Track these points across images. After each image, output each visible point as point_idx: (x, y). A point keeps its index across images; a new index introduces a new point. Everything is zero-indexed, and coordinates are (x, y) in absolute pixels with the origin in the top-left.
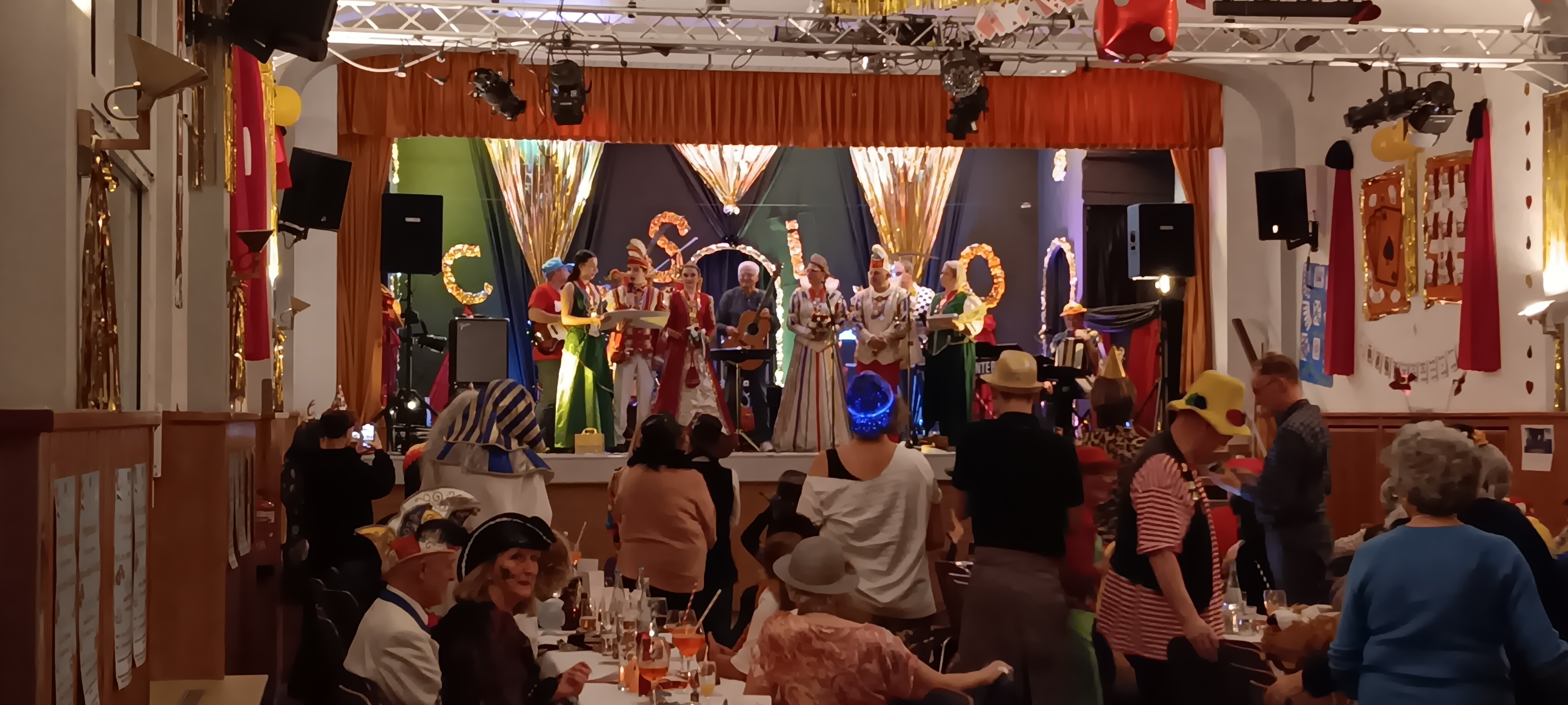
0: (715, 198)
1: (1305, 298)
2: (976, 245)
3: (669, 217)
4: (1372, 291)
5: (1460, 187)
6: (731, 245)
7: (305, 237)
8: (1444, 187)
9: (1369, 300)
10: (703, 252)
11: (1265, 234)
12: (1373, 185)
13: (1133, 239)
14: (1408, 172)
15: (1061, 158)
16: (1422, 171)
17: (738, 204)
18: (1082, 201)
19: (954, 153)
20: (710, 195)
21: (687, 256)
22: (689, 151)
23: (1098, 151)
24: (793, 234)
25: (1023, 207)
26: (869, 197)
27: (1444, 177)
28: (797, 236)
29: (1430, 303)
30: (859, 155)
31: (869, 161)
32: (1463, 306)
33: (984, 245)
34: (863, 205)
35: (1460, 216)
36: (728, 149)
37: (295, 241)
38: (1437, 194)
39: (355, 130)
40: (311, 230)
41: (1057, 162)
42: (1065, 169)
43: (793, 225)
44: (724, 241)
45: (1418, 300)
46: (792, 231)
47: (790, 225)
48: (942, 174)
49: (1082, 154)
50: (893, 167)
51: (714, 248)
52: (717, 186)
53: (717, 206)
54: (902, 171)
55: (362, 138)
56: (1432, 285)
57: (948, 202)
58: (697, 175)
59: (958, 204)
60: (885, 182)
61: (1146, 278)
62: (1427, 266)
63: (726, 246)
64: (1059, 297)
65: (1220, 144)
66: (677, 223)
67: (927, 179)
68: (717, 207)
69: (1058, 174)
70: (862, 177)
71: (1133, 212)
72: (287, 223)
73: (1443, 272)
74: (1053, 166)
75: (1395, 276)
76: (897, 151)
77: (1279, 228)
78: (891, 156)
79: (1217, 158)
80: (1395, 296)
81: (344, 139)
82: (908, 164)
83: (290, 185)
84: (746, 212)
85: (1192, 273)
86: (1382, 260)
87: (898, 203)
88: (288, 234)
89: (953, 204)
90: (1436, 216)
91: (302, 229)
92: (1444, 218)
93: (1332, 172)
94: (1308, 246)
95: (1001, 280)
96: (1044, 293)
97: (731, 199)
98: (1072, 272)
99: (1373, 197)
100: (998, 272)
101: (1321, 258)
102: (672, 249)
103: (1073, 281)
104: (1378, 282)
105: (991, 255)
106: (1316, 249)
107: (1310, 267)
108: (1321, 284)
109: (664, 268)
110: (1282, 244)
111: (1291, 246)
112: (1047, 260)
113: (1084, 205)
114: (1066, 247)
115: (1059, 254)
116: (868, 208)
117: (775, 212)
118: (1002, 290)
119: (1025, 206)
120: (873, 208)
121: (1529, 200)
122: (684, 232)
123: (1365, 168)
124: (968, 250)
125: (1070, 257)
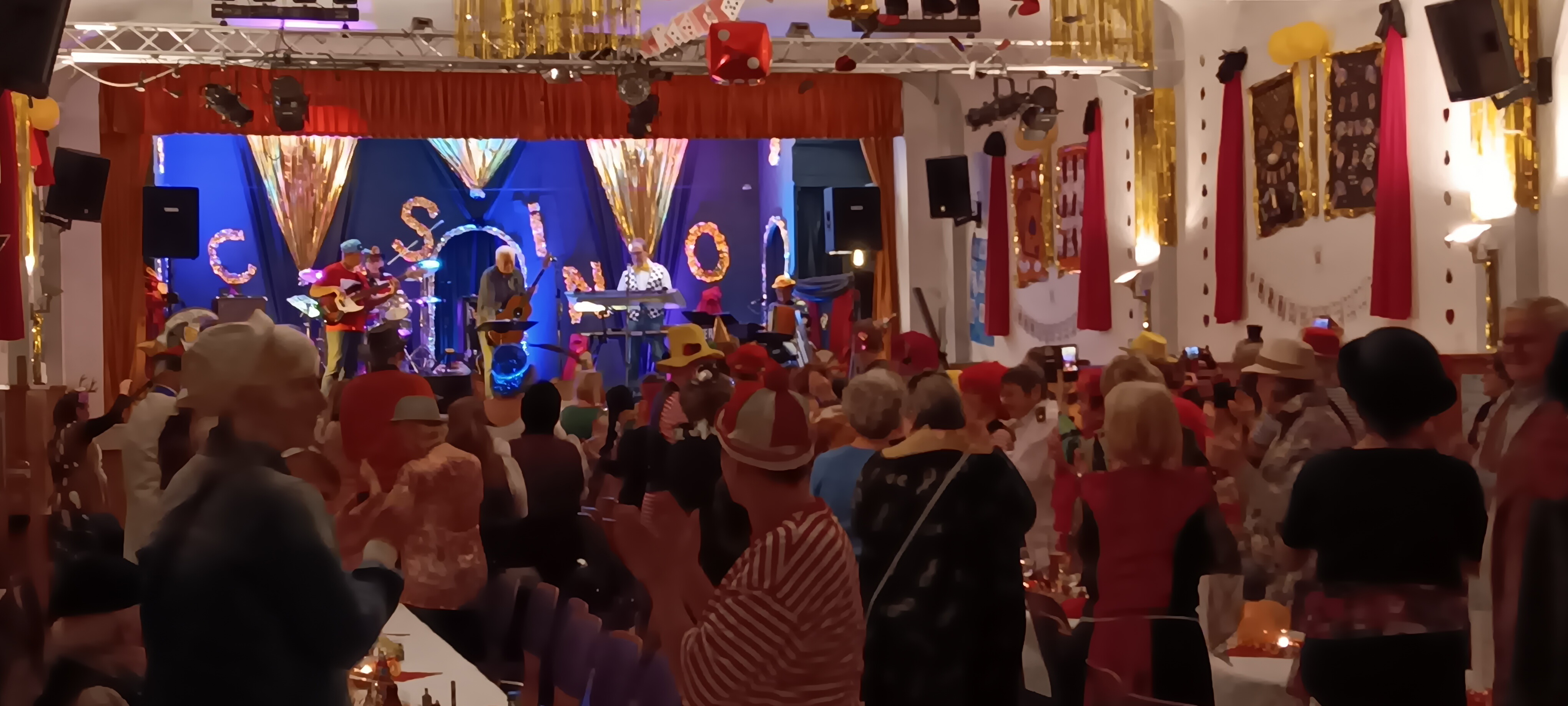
0: (462, 183)
1: (972, 270)
2: (701, 224)
3: (421, 202)
4: (1021, 262)
5: (1081, 173)
6: (477, 227)
7: (69, 228)
8: (1070, 173)
9: (1019, 270)
10: (453, 233)
11: (935, 213)
12: (1019, 169)
13: (829, 219)
14: (1045, 160)
15: (775, 145)
16: (1055, 158)
17: (484, 189)
18: (793, 184)
19: (680, 144)
20: (456, 179)
21: (437, 238)
22: (438, 143)
23: (802, 140)
24: (535, 215)
25: (744, 188)
26: (605, 181)
27: (1070, 163)
28: (539, 217)
29: (1061, 273)
30: (594, 146)
31: (604, 148)
32: (1081, 274)
33: (710, 223)
34: (599, 189)
35: (1081, 198)
36: (473, 142)
37: (61, 231)
38: (1065, 179)
39: (115, 129)
40: (74, 222)
41: (772, 148)
42: (779, 154)
43: (534, 207)
44: (471, 223)
45: (1053, 271)
46: (534, 213)
47: (532, 207)
48: (670, 160)
49: (792, 141)
50: (626, 156)
51: (462, 229)
52: (464, 173)
54: (634, 158)
55: (123, 136)
56: (1063, 257)
57: (676, 184)
58: (446, 164)
59: (686, 187)
60: (619, 167)
61: (840, 252)
62: (1059, 240)
63: (473, 227)
65: (900, 134)
66: (428, 207)
67: (657, 163)
68: (464, 191)
69: (774, 159)
70: (597, 163)
71: (828, 194)
72: (54, 216)
73: (1070, 245)
74: (769, 152)
75: (1037, 249)
76: (631, 143)
77: (946, 208)
78: (624, 148)
79: (900, 145)
80: (1038, 266)
81: (107, 137)
82: (639, 150)
83: (54, 182)
84: (491, 197)
85: (880, 247)
86: (1028, 235)
87: (631, 185)
88: (53, 226)
89: (680, 187)
90: (1065, 197)
91: (66, 221)
92: (1070, 200)
93: (990, 158)
94: (973, 224)
95: (726, 255)
96: (764, 266)
97: (477, 184)
98: (786, 247)
99: (1021, 180)
100: (723, 247)
101: (983, 233)
102: (422, 231)
103: (786, 255)
104: (1026, 254)
105: (717, 232)
106: (979, 226)
107: (976, 241)
108: (984, 257)
109: (415, 249)
110: (949, 222)
111: (957, 224)
112: (766, 236)
113: (795, 187)
114: (781, 225)
115: (776, 231)
116: (603, 191)
117: (517, 196)
118: (727, 264)
119: (746, 187)
120: (608, 191)
121: (1129, 184)
122: (434, 215)
123: (1015, 156)
124: (695, 228)
125: (784, 233)
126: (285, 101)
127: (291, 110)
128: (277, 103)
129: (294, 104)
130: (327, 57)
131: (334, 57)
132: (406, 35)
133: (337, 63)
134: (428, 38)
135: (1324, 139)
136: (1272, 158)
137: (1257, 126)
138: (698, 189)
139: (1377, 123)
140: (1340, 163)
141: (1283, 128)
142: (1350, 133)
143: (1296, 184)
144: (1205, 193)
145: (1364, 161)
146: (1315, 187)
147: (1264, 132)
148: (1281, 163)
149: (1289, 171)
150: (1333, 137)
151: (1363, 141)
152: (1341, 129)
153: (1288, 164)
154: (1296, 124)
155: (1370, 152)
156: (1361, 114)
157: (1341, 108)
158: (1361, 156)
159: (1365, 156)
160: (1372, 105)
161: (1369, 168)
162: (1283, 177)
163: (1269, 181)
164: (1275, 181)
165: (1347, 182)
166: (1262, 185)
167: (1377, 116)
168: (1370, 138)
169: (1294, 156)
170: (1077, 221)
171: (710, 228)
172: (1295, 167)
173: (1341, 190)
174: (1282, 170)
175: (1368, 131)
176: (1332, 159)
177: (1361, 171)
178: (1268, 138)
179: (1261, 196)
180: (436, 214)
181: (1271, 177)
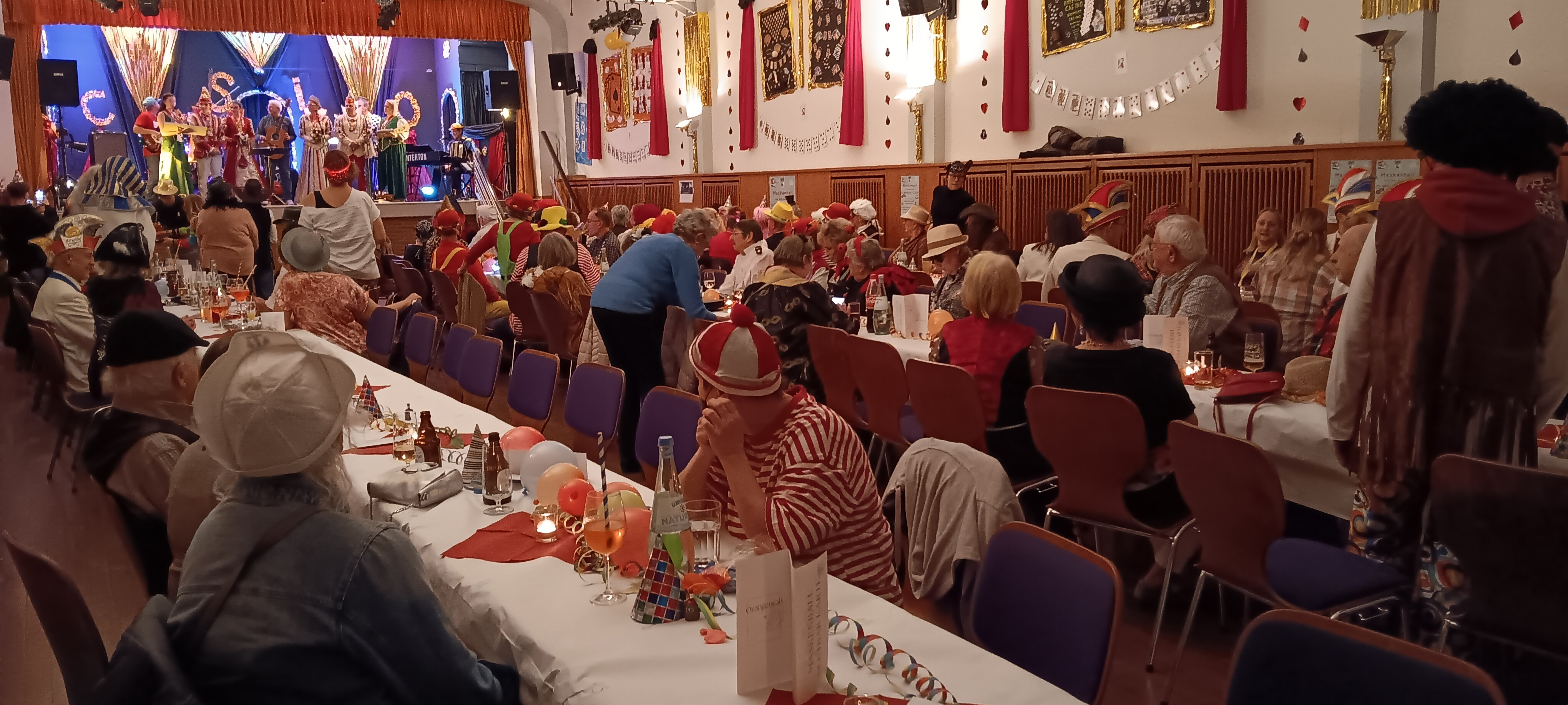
0: (249, 64)
1: (576, 121)
2: (403, 92)
3: (223, 75)
4: (608, 116)
5: (648, 64)
6: (261, 91)
8: (640, 63)
9: (607, 121)
11: (555, 87)
12: (606, 62)
13: (487, 89)
14: (623, 56)
15: (446, 45)
16: (629, 55)
17: (263, 68)
18: (459, 68)
19: (387, 41)
20: (245, 62)
22: (229, 36)
23: (465, 42)
24: (297, 85)
25: (427, 71)
26: (340, 65)
27: (640, 58)
28: (300, 86)
29: (635, 123)
30: (332, 41)
31: (339, 43)
32: (651, 124)
33: (407, 92)
34: (336, 68)
35: (648, 78)
38: (637, 67)
39: (14, 19)
41: (444, 47)
42: (449, 51)
43: (296, 80)
44: (255, 88)
45: (630, 121)
46: (296, 83)
48: (381, 53)
49: (457, 42)
50: (353, 48)
51: (251, 92)
52: (250, 58)
53: (251, 70)
54: (358, 51)
55: (20, 25)
56: (636, 113)
57: (385, 67)
58: (236, 50)
59: (391, 72)
60: (348, 56)
61: (494, 110)
62: (634, 103)
63: (257, 92)
64: (450, 119)
65: (530, 39)
66: (226, 78)
67: (372, 54)
69: (446, 54)
70: (335, 54)
71: (486, 75)
73: (641, 106)
74: (442, 49)
75: (619, 109)
76: (355, 39)
77: (562, 84)
78: (351, 42)
79: (529, 46)
80: (619, 119)
82: (361, 46)
84: (268, 73)
85: (519, 107)
86: (612, 100)
87: (357, 67)
89: (388, 70)
90: (637, 78)
92: (640, 79)
93: (586, 55)
94: (576, 93)
95: (418, 111)
96: (442, 118)
97: (258, 65)
98: (457, 107)
99: (607, 68)
100: (416, 107)
101: (584, 100)
102: (224, 93)
103: (457, 112)
104: (611, 112)
105: (412, 98)
106: (580, 95)
107: (578, 104)
108: (584, 113)
110: (561, 92)
111: (568, 94)
112: (442, 101)
113: (461, 71)
114: (452, 93)
115: (450, 96)
116: (340, 71)
117: (285, 73)
118: (419, 117)
119: (429, 71)
120: (343, 71)
121: (679, 70)
122: (231, 83)
123: (603, 53)
125: (455, 98)
135: (807, 43)
136: (775, 54)
137: (763, 35)
138: (399, 71)
139: (842, 33)
140: (818, 56)
141: (780, 36)
142: (825, 39)
143: (790, 69)
144: (729, 74)
145: (834, 55)
146: (802, 71)
147: (768, 39)
148: (780, 56)
149: (785, 61)
150: (813, 41)
151: (834, 43)
152: (819, 36)
153: (784, 57)
154: (789, 33)
155: (838, 49)
156: (833, 26)
157: (819, 23)
158: (832, 52)
159: (835, 52)
160: (839, 22)
161: (838, 59)
162: (781, 65)
163: (772, 68)
164: (776, 68)
165: (823, 68)
166: (767, 71)
167: (842, 28)
168: (838, 41)
169: (788, 52)
170: (648, 93)
171: (408, 95)
172: (789, 59)
173: (819, 72)
174: (780, 61)
175: (836, 37)
176: (813, 54)
177: (832, 61)
178: (771, 42)
179: (767, 77)
181: (773, 65)
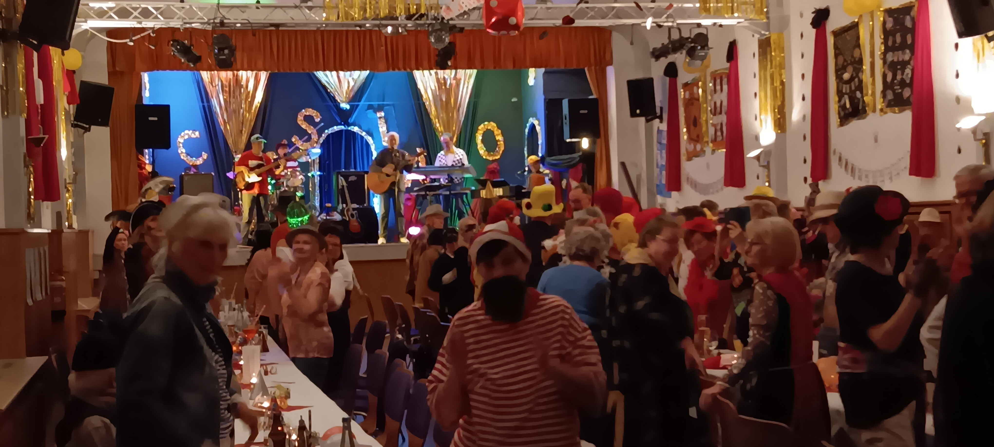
0: (335, 101)
2: (486, 123)
3: (310, 112)
4: (688, 145)
5: (725, 87)
6: (345, 127)
7: (89, 131)
8: (718, 87)
9: (687, 150)
10: (329, 131)
11: (633, 114)
12: (686, 85)
13: (566, 119)
14: (702, 79)
15: (532, 72)
16: (709, 78)
17: (349, 103)
18: (543, 97)
19: (472, 73)
20: (332, 98)
21: (320, 134)
22: (320, 75)
23: (549, 69)
24: (381, 119)
26: (425, 96)
27: (718, 81)
28: (384, 121)
29: (713, 151)
30: (417, 74)
31: (424, 76)
32: (726, 152)
33: (491, 123)
34: (421, 102)
35: (725, 103)
36: (341, 73)
37: (84, 133)
38: (715, 91)
39: (117, 69)
40: (92, 127)
41: (530, 74)
42: (535, 78)
43: (381, 114)
44: (341, 124)
45: (708, 149)
47: (379, 115)
48: (466, 83)
49: (543, 70)
50: (438, 82)
51: (336, 128)
52: (337, 94)
54: (443, 82)
55: (122, 73)
56: (714, 141)
57: (470, 98)
58: (324, 87)
59: (476, 100)
60: (433, 88)
61: (574, 140)
62: (712, 131)
63: (342, 127)
65: (611, 64)
66: (314, 115)
67: (458, 85)
68: (337, 105)
69: (531, 81)
70: (420, 86)
71: (565, 103)
72: (79, 123)
73: (719, 133)
74: (528, 77)
75: (698, 136)
76: (440, 72)
77: (640, 111)
78: (437, 75)
79: (611, 71)
80: (699, 147)
81: (112, 74)
82: (446, 77)
83: (79, 102)
84: (353, 108)
85: (599, 136)
86: (692, 127)
87: (441, 100)
88: (80, 130)
89: (472, 101)
90: (715, 103)
91: (87, 126)
92: (718, 104)
93: (667, 79)
94: (657, 120)
95: (502, 143)
96: (526, 149)
97: (344, 100)
98: (539, 137)
99: (687, 93)
100: (499, 138)
101: (664, 127)
102: (311, 130)
103: (540, 142)
104: (691, 139)
105: (496, 128)
106: (661, 122)
107: (659, 131)
108: (664, 141)
109: (307, 141)
110: (642, 119)
111: (648, 121)
112: (527, 130)
113: (545, 99)
114: (536, 123)
115: (533, 127)
116: (424, 104)
117: (370, 107)
118: (502, 148)
119: (514, 100)
120: (427, 104)
121: (756, 94)
122: (317, 120)
123: (684, 77)
124: (482, 126)
125: (538, 128)
126: (221, 50)
127: (224, 55)
128: (216, 51)
129: (226, 51)
130: (247, 22)
131: (251, 21)
132: (296, 7)
133: (253, 25)
134: (310, 8)
135: (879, 63)
136: (846, 76)
137: (836, 56)
138: (483, 102)
139: (913, 52)
140: (889, 78)
141: (852, 56)
142: (896, 60)
143: (862, 93)
144: (804, 99)
145: (904, 77)
146: (873, 94)
147: (841, 59)
148: (852, 79)
149: (857, 84)
150: (885, 62)
151: (904, 64)
152: (890, 57)
153: (856, 80)
154: (861, 54)
155: (908, 71)
156: (903, 47)
157: (890, 43)
158: (903, 74)
159: (905, 74)
160: (909, 42)
161: (908, 81)
162: (853, 88)
163: (844, 91)
164: (848, 91)
165: (894, 91)
166: (840, 94)
167: (912, 48)
168: (908, 63)
169: (860, 74)
170: (723, 118)
171: (492, 126)
172: (861, 81)
173: (890, 95)
174: (853, 84)
175: (907, 57)
176: (884, 76)
177: (903, 84)
178: (843, 63)
179: (840, 101)
180: (319, 119)
181: (846, 88)
